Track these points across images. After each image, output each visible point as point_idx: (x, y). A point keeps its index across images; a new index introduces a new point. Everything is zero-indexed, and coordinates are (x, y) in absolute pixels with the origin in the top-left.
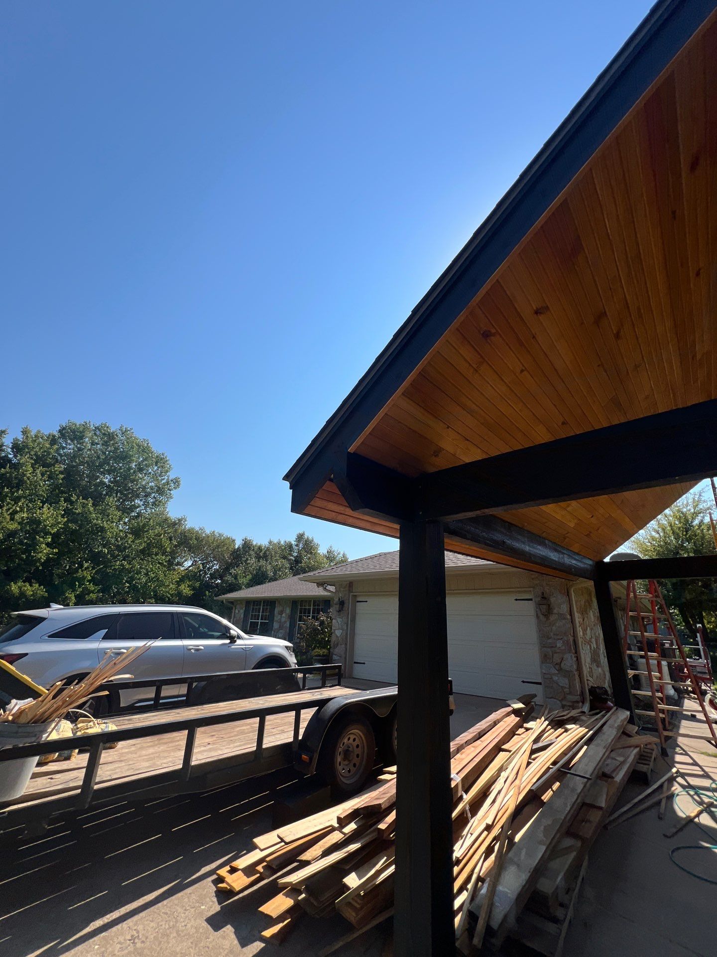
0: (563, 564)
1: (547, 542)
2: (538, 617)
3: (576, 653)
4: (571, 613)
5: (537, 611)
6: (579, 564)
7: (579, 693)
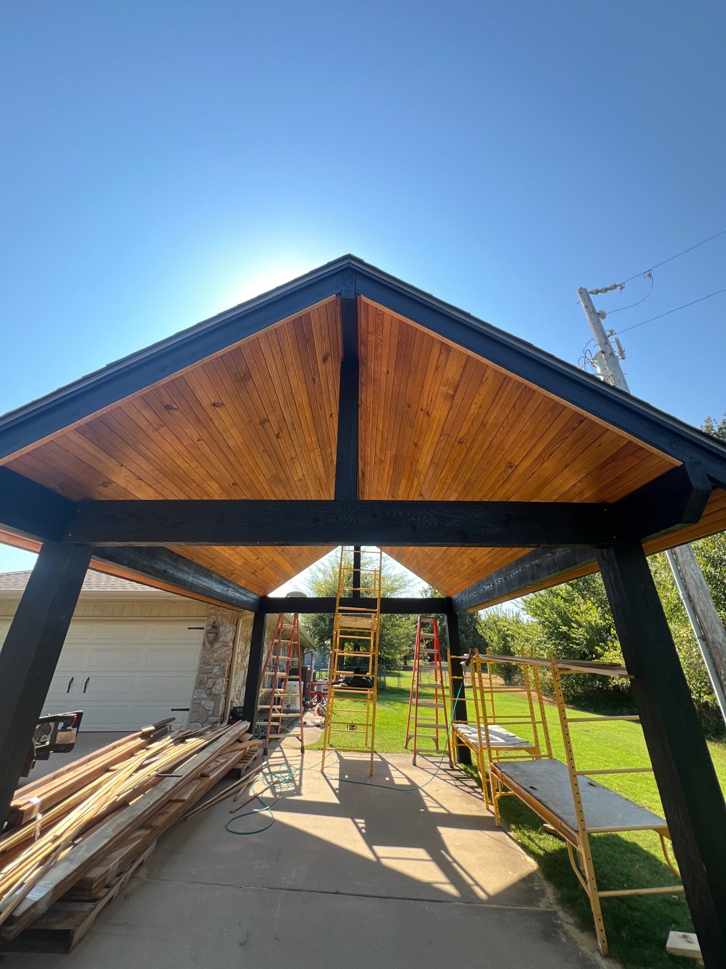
0: (226, 597)
1: (214, 575)
2: (204, 644)
3: (229, 677)
4: (234, 642)
5: (205, 640)
6: (242, 597)
7: (220, 714)
